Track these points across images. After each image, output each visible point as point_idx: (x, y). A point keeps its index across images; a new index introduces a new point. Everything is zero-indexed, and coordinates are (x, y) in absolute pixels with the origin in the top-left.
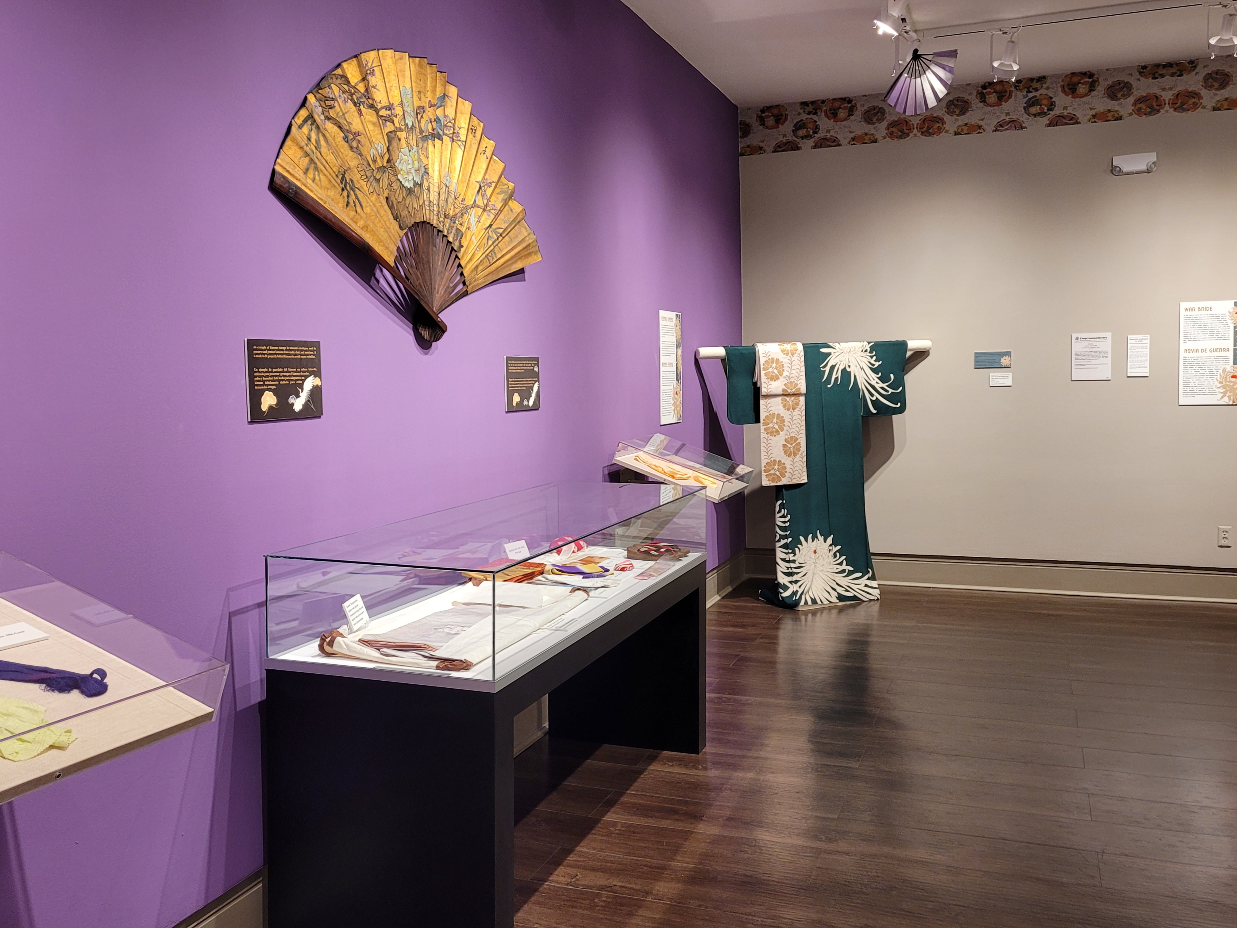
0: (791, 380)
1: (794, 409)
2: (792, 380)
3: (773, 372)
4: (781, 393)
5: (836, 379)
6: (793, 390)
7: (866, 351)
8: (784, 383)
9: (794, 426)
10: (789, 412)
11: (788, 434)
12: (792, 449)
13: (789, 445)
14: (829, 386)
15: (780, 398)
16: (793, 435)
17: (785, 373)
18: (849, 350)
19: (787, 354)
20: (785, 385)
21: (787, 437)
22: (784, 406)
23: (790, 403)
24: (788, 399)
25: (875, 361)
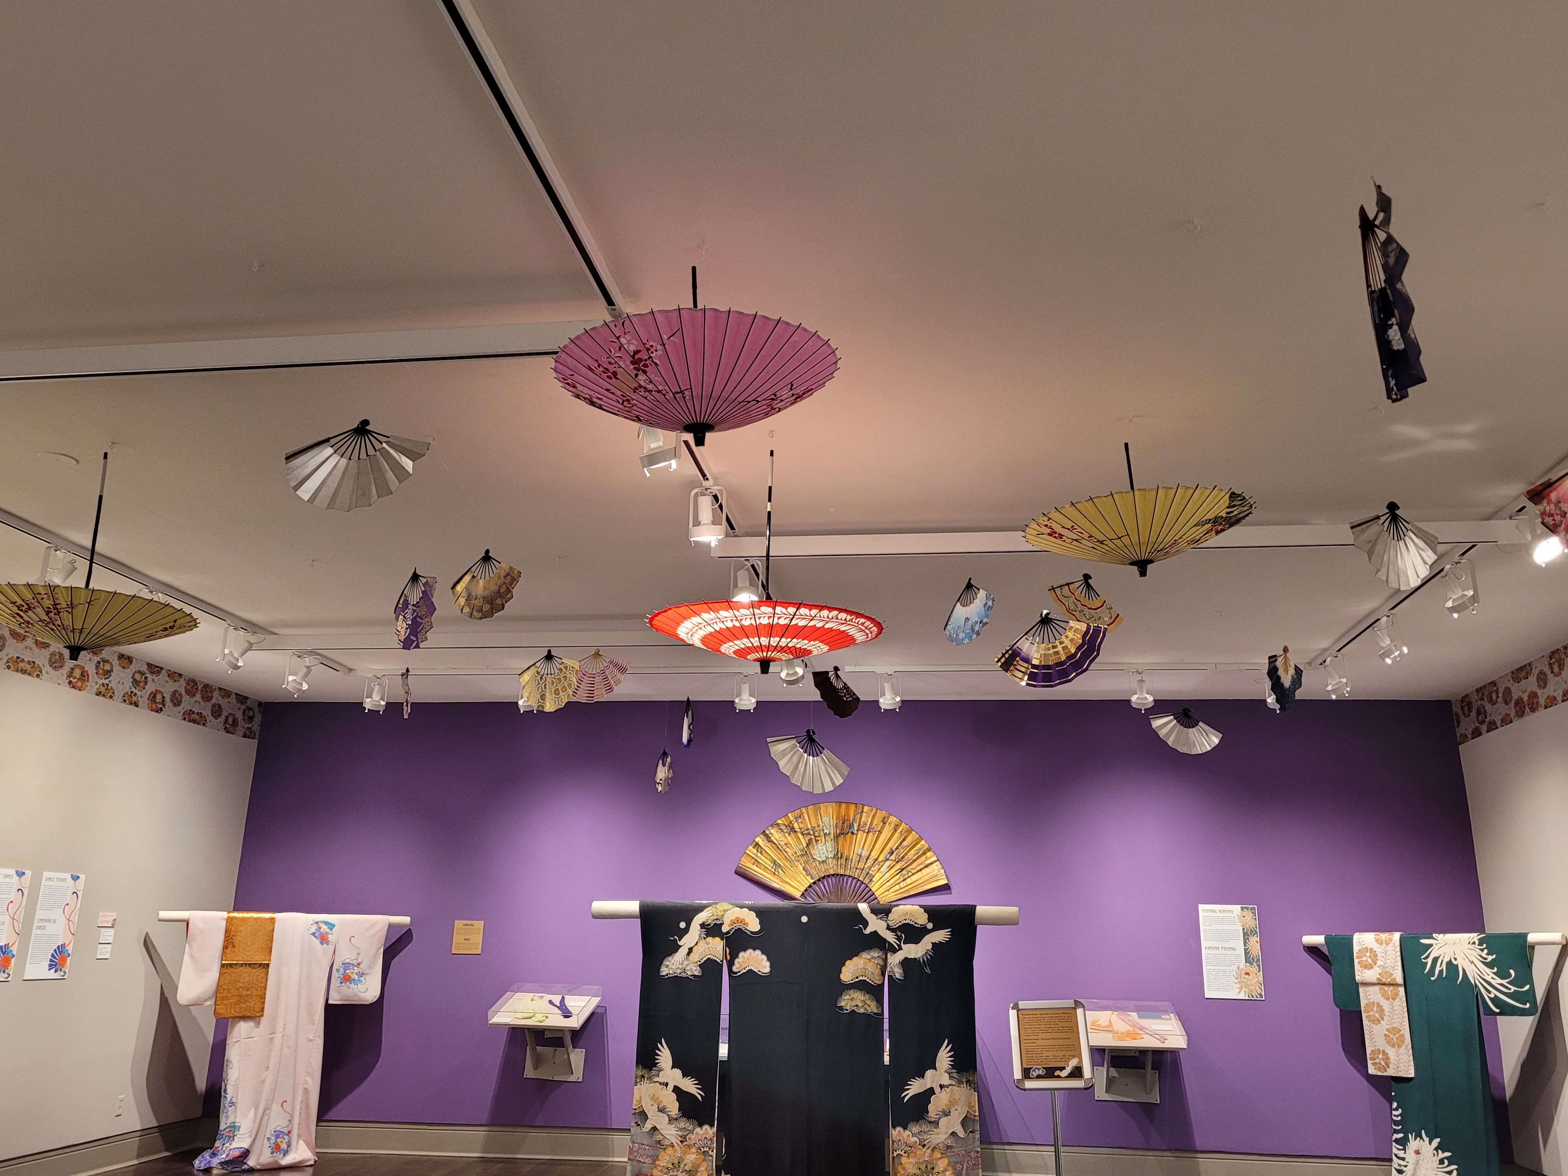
1: (1394, 999)
2: (1387, 970)
3: (1366, 961)
4: (1376, 982)
5: (1441, 972)
6: (1389, 980)
7: (1474, 943)
8: (1378, 972)
9: (1395, 1016)
10: (1388, 1002)
11: (1390, 1024)
12: (1395, 1040)
13: (1392, 1036)
14: (1432, 979)
15: (1377, 987)
16: (1395, 1025)
17: (1379, 963)
18: (1453, 942)
19: (1381, 944)
20: (1380, 974)
21: (1388, 1027)
22: (1383, 996)
23: (1389, 993)
24: (1386, 988)
25: (1488, 954)
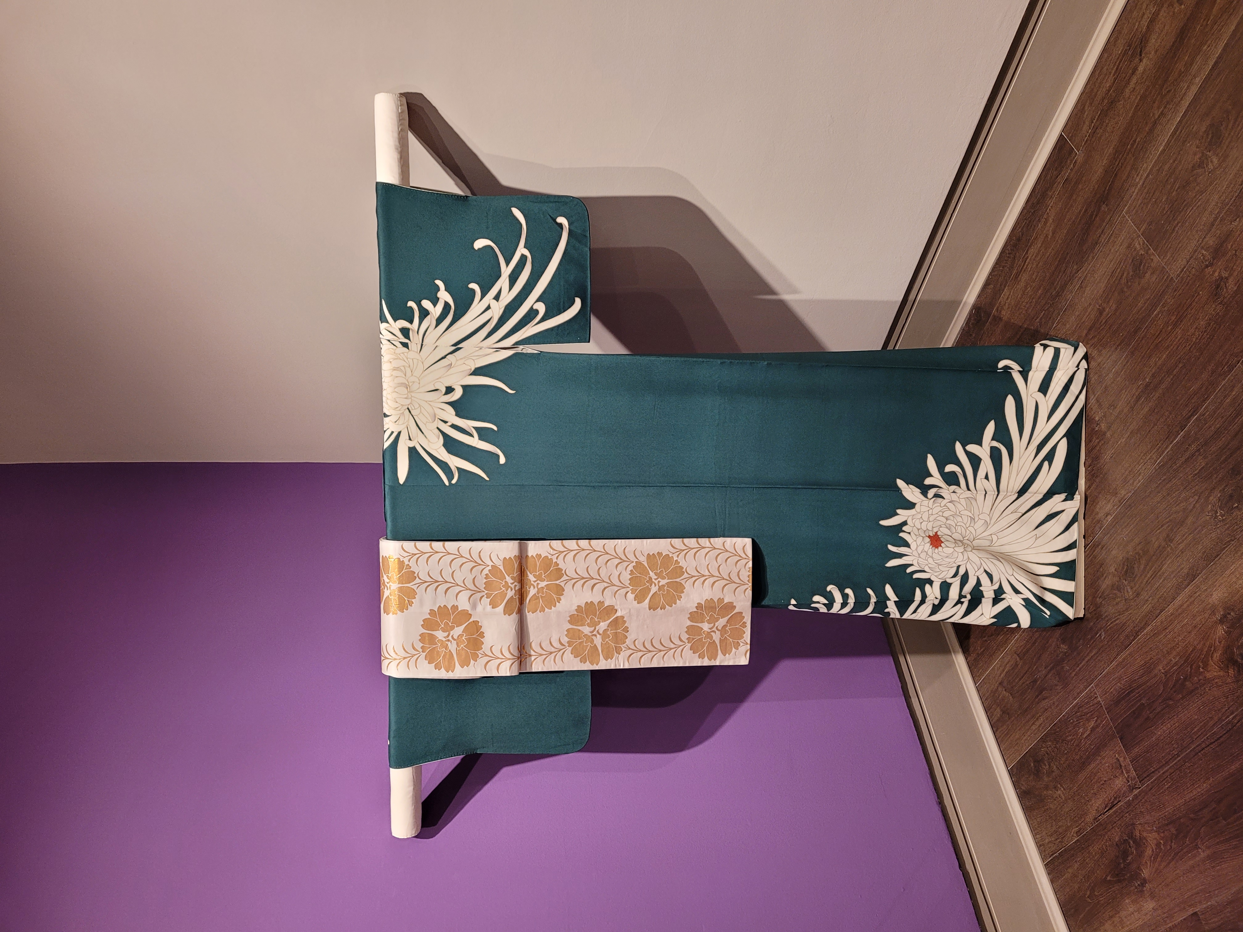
0: (482, 587)
1: (559, 573)
2: (481, 582)
3: (458, 640)
4: (515, 617)
5: (483, 434)
6: (509, 580)
7: (405, 332)
8: (489, 608)
9: (603, 572)
10: (568, 588)
11: (623, 591)
12: (663, 582)
13: (654, 589)
14: (502, 460)
15: (530, 617)
16: (626, 577)
17: (463, 604)
18: (404, 390)
19: (411, 594)
20: (494, 605)
21: (631, 596)
22: (551, 603)
23: (543, 584)
24: (532, 592)
25: (435, 302)
